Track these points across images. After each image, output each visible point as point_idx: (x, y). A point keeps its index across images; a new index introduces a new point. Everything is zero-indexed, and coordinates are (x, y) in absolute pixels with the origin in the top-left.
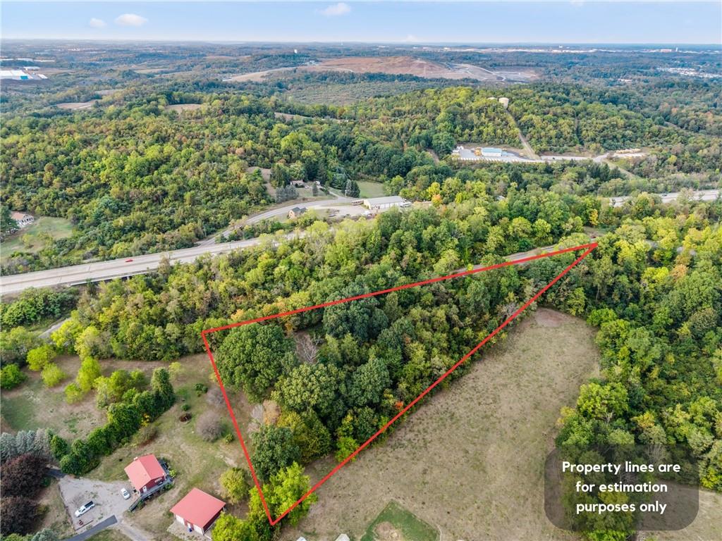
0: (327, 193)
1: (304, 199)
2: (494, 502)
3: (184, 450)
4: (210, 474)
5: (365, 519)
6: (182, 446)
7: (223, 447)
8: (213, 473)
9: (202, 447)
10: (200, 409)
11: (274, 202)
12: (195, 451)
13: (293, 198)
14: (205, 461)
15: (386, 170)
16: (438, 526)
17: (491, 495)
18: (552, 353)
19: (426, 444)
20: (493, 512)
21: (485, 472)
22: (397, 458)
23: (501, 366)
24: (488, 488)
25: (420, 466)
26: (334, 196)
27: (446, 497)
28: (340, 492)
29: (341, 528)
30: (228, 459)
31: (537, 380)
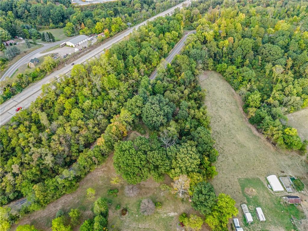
0: (35, 44)
1: (25, 52)
2: (257, 155)
3: (143, 227)
4: (171, 227)
5: (240, 193)
6: (140, 226)
7: (160, 210)
8: (171, 226)
9: (151, 219)
10: (126, 202)
11: (7, 60)
12: (150, 223)
13: (17, 54)
14: (160, 224)
15: (51, 21)
16: (257, 176)
17: (254, 153)
18: (216, 89)
19: (223, 150)
20: (260, 158)
21: (245, 146)
22: (222, 162)
23: (209, 103)
24: (251, 152)
25: (231, 159)
26: (41, 45)
27: (247, 164)
28: (223, 190)
29: (238, 203)
30: (169, 214)
31: (222, 102)
